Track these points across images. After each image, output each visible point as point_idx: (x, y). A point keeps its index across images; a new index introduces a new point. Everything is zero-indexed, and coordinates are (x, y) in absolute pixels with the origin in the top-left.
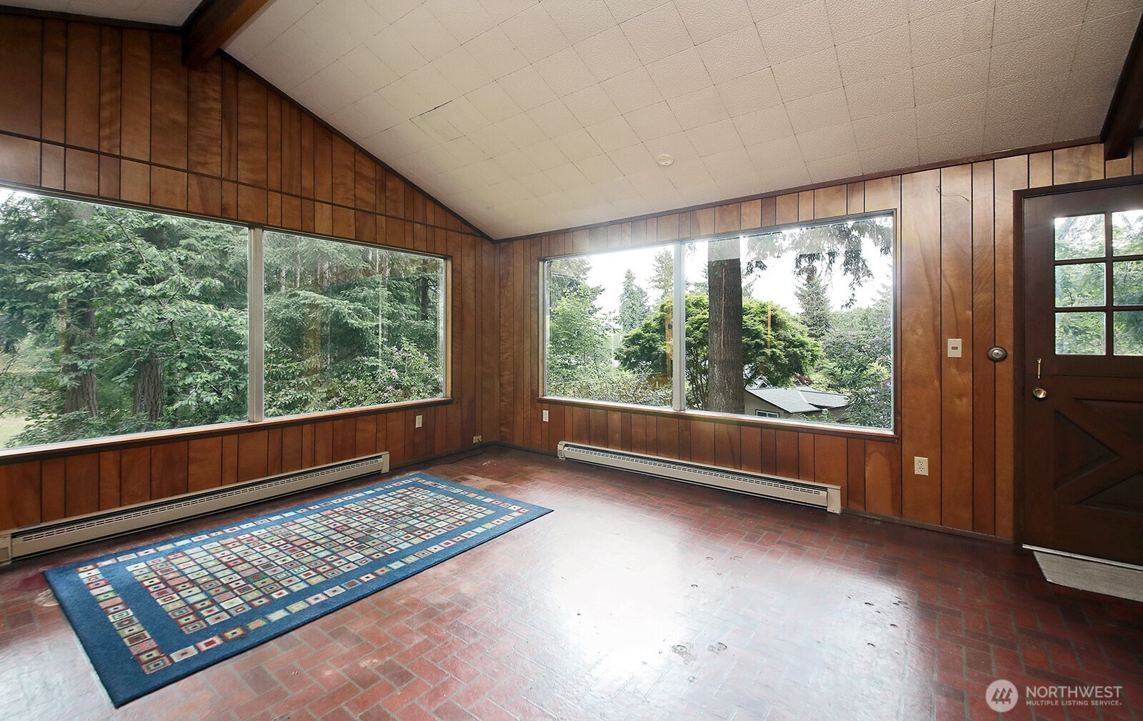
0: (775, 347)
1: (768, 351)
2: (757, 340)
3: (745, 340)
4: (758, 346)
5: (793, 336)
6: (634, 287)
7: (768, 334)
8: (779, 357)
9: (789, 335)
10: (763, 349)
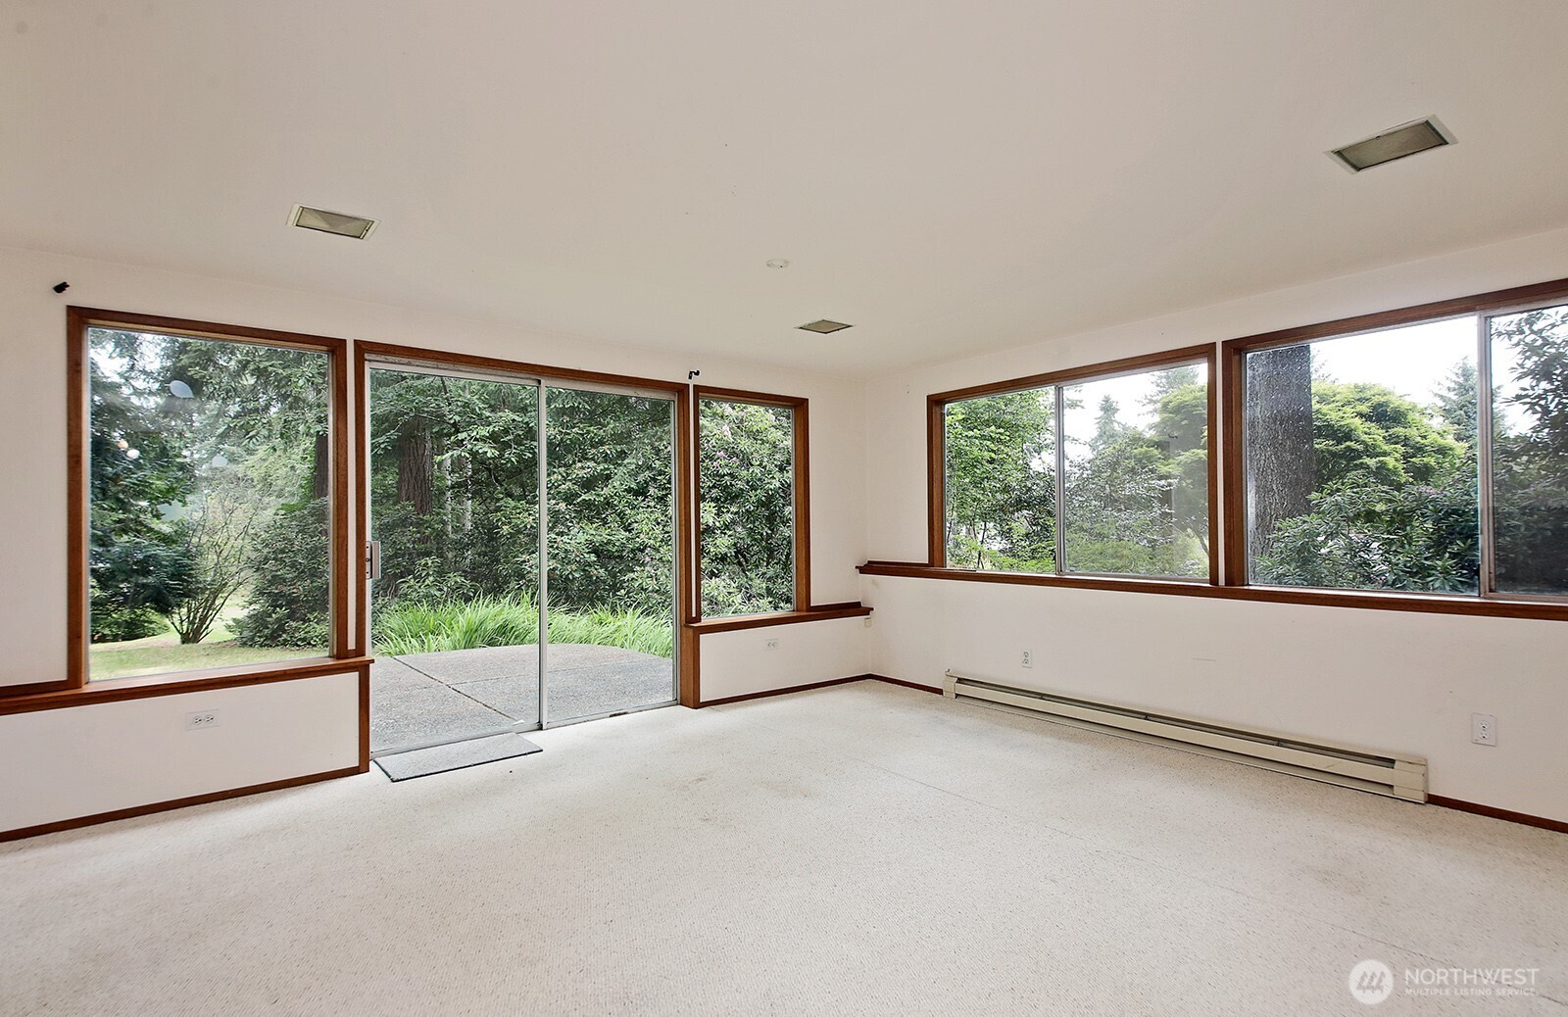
0: (1385, 454)
1: (1372, 462)
2: (1348, 443)
3: (1321, 444)
4: (1352, 455)
5: (1424, 437)
6: (1115, 424)
7: (1373, 434)
8: (1395, 472)
9: (1412, 432)
10: (1361, 458)
